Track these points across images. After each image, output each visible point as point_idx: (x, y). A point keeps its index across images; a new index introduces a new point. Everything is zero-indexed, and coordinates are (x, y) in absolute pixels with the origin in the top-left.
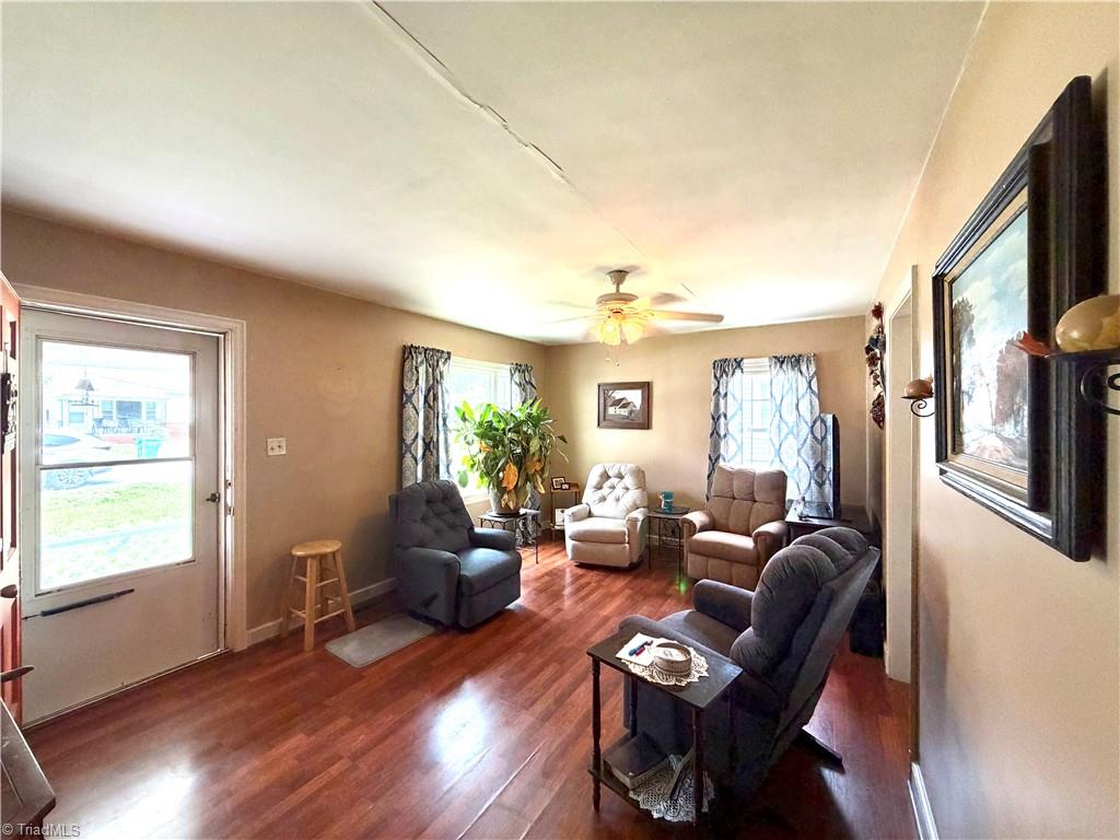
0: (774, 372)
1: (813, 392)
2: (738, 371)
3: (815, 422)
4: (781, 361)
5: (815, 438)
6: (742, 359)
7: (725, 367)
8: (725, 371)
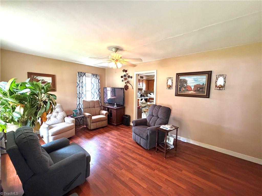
0: (92, 77)
1: (99, 83)
2: (84, 76)
3: (99, 89)
4: (93, 75)
5: (99, 92)
6: (85, 73)
7: (81, 74)
8: (81, 75)
